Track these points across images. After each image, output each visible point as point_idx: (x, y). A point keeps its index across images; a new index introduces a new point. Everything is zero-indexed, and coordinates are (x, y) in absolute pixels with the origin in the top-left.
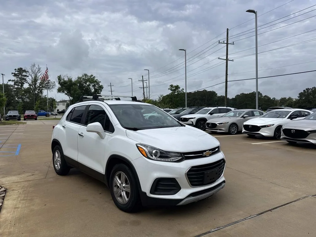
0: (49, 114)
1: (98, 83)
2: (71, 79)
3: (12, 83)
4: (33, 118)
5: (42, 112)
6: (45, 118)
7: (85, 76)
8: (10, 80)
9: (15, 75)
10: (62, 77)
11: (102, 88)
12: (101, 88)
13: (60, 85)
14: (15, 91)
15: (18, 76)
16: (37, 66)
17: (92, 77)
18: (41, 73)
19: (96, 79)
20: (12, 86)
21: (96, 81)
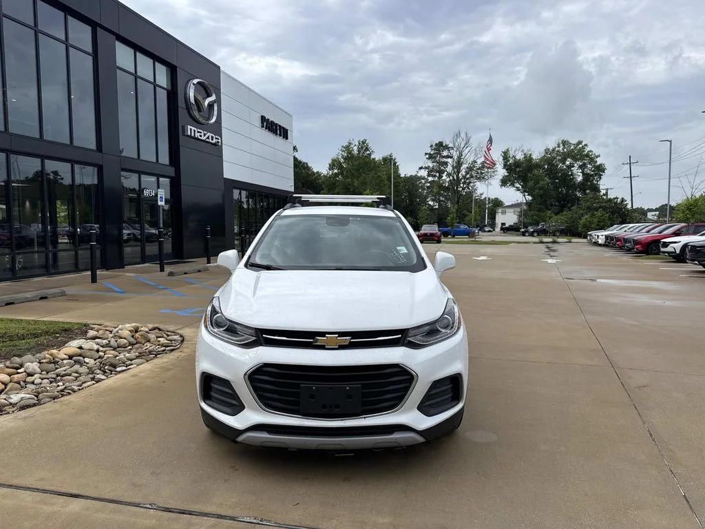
0: (474, 232)
1: (592, 160)
2: (531, 155)
3: (424, 173)
4: (433, 240)
5: (463, 227)
6: (465, 240)
7: (564, 145)
8: (421, 168)
9: (431, 157)
10: (511, 153)
11: (603, 172)
12: (600, 170)
13: (507, 170)
14: (428, 187)
15: (435, 158)
16: (463, 135)
17: (581, 146)
18: (469, 148)
19: (587, 149)
20: (424, 178)
21: (587, 155)
